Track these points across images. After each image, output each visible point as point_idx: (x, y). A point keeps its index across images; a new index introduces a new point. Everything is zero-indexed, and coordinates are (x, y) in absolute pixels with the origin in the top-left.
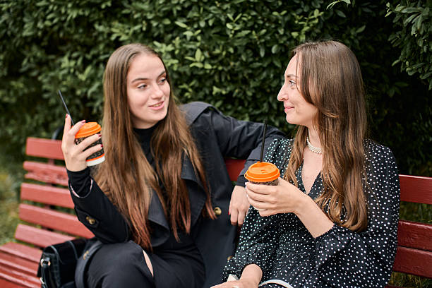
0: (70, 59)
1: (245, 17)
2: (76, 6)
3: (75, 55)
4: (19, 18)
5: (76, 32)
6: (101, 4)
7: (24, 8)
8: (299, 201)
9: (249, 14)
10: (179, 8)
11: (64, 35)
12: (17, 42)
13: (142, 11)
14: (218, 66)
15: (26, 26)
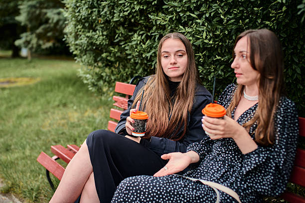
0: (139, 35)
1: (235, 11)
2: (139, 3)
3: (141, 33)
4: (112, 11)
5: (141, 19)
6: (152, 2)
7: (114, 5)
8: (237, 130)
9: (238, 9)
10: (195, 5)
11: (134, 21)
12: (112, 24)
13: (174, 7)
14: (219, 42)
15: (115, 15)
